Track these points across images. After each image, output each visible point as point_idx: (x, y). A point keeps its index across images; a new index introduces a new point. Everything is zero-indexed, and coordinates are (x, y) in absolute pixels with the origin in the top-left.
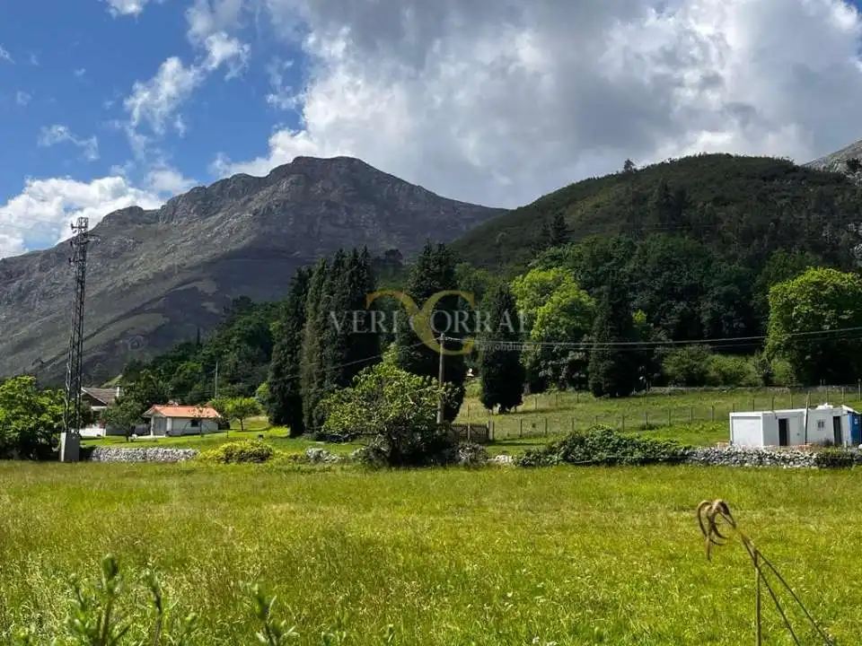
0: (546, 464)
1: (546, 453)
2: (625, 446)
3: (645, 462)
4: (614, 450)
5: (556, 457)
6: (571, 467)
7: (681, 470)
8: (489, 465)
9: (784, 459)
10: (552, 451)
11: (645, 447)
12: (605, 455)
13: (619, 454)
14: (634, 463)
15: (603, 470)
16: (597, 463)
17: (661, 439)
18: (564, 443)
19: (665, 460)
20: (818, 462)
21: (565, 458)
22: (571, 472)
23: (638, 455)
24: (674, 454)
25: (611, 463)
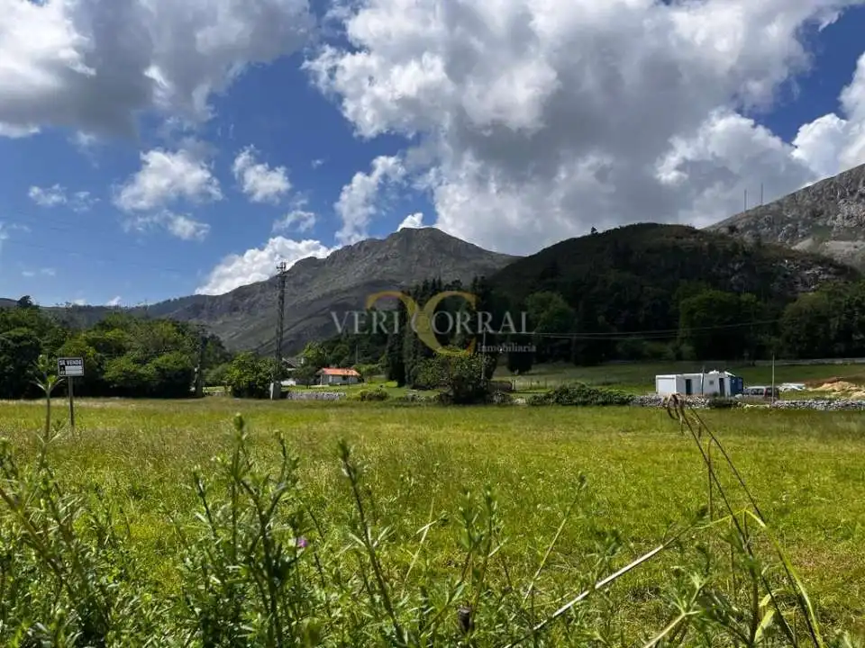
0: (545, 404)
1: (545, 398)
2: (593, 394)
3: (604, 404)
4: (586, 397)
5: (551, 400)
6: (560, 406)
7: (626, 409)
8: (512, 405)
9: (689, 403)
10: (548, 396)
11: (605, 395)
12: (580, 400)
13: (589, 398)
14: (598, 404)
15: (580, 408)
16: (576, 404)
17: (615, 391)
18: (556, 392)
19: (617, 403)
20: (709, 405)
21: (557, 401)
22: (560, 409)
23: (600, 400)
24: (622, 399)
25: (584, 404)
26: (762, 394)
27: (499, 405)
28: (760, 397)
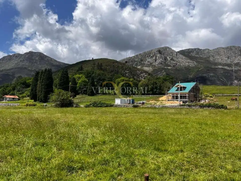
0: (89, 107)
1: (90, 105)
3: (107, 106)
5: (92, 106)
6: (94, 107)
7: (112, 108)
8: (80, 107)
9: (128, 106)
10: (91, 104)
12: (100, 105)
13: (102, 105)
15: (100, 108)
16: (99, 107)
17: (109, 103)
18: (93, 103)
19: (110, 106)
20: (133, 106)
21: (93, 106)
22: (94, 108)
23: (105, 105)
24: (111, 105)
25: (101, 106)
26: (141, 103)
27: (75, 107)
28: (140, 104)
